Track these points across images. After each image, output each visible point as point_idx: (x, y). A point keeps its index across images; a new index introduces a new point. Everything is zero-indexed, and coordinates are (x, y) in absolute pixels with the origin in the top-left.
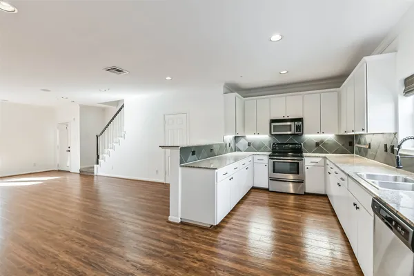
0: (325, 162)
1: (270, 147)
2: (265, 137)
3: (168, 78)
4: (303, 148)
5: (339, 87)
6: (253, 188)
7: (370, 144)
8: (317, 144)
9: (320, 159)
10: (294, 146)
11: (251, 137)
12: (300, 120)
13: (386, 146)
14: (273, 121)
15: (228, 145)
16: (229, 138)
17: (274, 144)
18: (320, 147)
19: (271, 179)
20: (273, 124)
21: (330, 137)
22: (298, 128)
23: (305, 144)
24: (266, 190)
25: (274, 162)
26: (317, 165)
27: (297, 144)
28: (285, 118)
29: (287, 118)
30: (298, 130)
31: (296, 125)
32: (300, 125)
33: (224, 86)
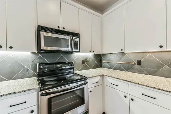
8: (83, 62)
18: (85, 64)
28: (60, 29)
29: (62, 29)
30: (76, 47)
31: (74, 41)
32: (78, 41)
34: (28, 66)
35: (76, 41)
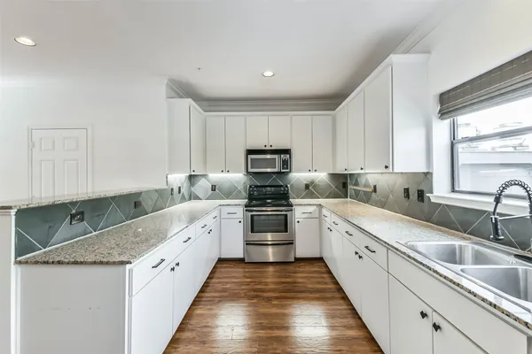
0: (320, 212)
1: (245, 191)
2: (238, 177)
4: (290, 191)
5: (334, 110)
6: (221, 261)
7: (375, 187)
8: (307, 186)
9: (315, 207)
10: (278, 189)
11: (216, 176)
12: (287, 152)
13: (407, 191)
14: (250, 152)
15: (176, 190)
16: (178, 179)
17: (250, 187)
18: (310, 189)
19: (248, 243)
20: (250, 157)
21: (321, 176)
22: (286, 164)
23: (292, 186)
24: (241, 261)
25: (252, 216)
26: (310, 216)
27: (282, 186)
28: (267, 148)
29: (270, 148)
30: (285, 166)
31: (282, 159)
32: (288, 159)
33: (167, 85)
34: (240, 187)
35: (285, 159)
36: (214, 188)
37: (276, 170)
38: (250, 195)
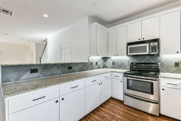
3: (46, 16)
4: (160, 67)
6: (112, 98)
10: (151, 65)
12: (156, 40)
14: (129, 44)
15: (94, 63)
16: (95, 59)
19: (125, 94)
20: (129, 47)
25: (128, 80)
27: (153, 64)
28: (140, 40)
29: (143, 40)
30: (154, 50)
31: (152, 46)
32: (156, 46)
33: (89, 19)
34: (126, 63)
35: (154, 46)
36: (113, 63)
37: (147, 53)
38: (131, 68)
